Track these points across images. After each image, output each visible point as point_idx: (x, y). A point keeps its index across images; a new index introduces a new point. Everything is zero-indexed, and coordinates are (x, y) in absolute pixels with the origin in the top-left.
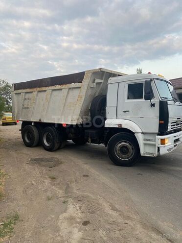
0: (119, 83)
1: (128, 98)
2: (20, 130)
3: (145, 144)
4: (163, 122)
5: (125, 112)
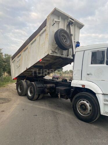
0: (84, 51)
1: (92, 63)
2: (16, 84)
3: (105, 104)
5: (88, 74)
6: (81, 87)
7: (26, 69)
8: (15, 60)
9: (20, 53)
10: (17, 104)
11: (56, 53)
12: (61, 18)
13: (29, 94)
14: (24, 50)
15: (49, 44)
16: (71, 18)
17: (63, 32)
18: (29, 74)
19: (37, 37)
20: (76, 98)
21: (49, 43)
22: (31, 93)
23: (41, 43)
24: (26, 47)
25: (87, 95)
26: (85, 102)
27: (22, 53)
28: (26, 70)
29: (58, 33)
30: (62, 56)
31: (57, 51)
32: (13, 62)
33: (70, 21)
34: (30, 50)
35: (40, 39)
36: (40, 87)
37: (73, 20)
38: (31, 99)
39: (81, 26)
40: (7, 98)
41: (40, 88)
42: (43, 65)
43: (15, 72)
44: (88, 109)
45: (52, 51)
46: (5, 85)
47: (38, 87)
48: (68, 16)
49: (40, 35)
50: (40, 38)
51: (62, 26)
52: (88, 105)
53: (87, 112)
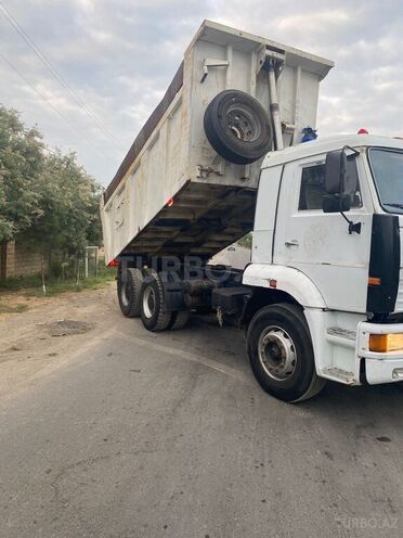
0: (284, 165)
4: (377, 281)
5: (288, 245)
6: (267, 285)
7: (137, 232)
8: (111, 205)
9: (122, 182)
10: (103, 339)
11: (218, 174)
12: (234, 50)
13: (147, 312)
14: (131, 168)
15: (191, 147)
16: (269, 48)
17: (236, 102)
18: (155, 247)
19: (162, 127)
20: (256, 324)
21: (190, 142)
22: (151, 307)
23: (172, 144)
24: (137, 160)
25: (284, 314)
26: (279, 336)
27: (128, 180)
28: (139, 234)
29: (215, 109)
30: (243, 185)
31: (220, 169)
32: (107, 210)
33: (268, 58)
34: (145, 168)
35: (169, 132)
36: (177, 291)
37: (281, 52)
38: (151, 326)
39: (319, 70)
40: (86, 321)
41: (174, 293)
42: (190, 217)
43: (113, 241)
44: (285, 358)
45: (202, 170)
46: (98, 285)
47: (169, 290)
48: (260, 41)
49: (169, 118)
50: (169, 127)
51: (239, 78)
52: (287, 344)
53: (282, 367)
